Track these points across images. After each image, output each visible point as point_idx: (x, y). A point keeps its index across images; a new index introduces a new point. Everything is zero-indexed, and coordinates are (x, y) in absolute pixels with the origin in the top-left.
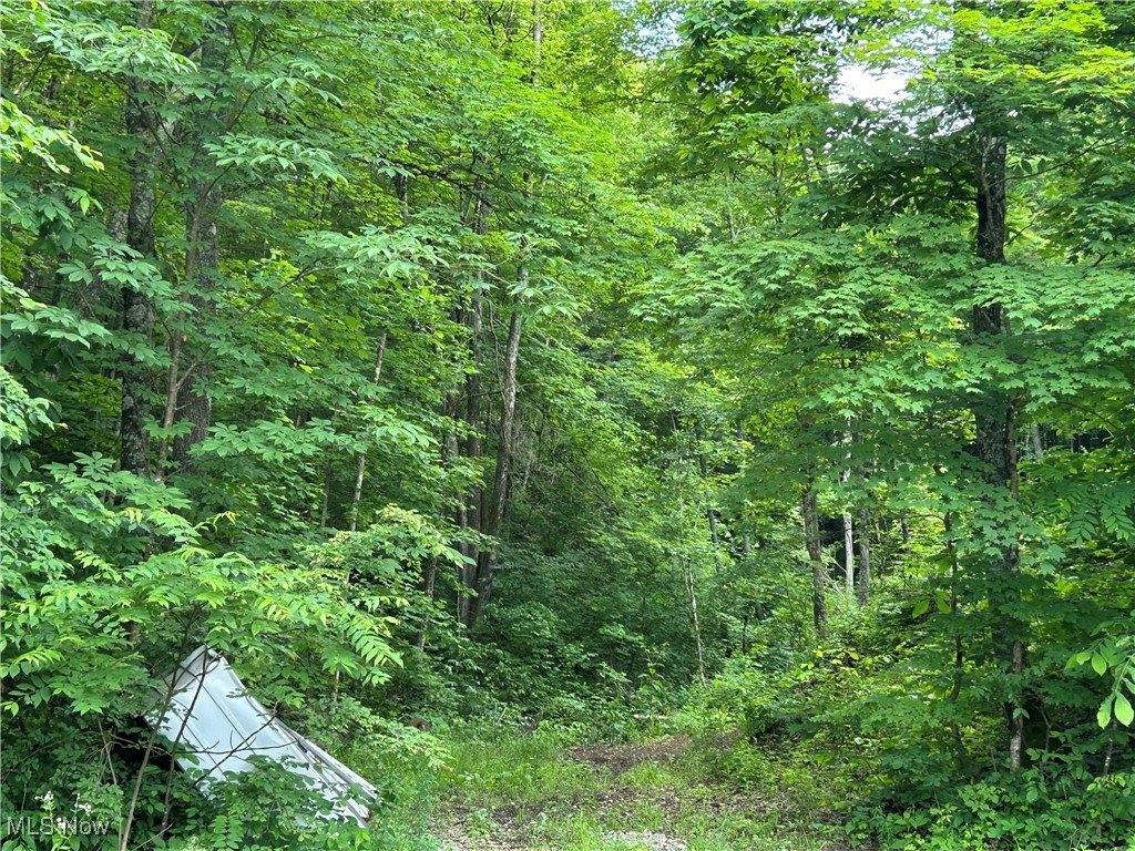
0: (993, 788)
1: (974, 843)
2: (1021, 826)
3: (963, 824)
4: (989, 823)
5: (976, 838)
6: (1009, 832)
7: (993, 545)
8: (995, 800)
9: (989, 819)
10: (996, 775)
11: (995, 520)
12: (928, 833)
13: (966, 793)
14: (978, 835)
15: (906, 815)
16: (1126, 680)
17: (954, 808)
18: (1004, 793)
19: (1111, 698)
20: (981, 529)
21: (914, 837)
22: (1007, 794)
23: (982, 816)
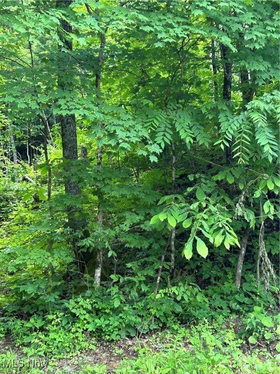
0: (88, 300)
1: (77, 334)
2: (107, 322)
3: (68, 323)
4: (85, 322)
5: (77, 332)
6: (101, 326)
7: (125, 141)
8: (89, 307)
9: (85, 319)
10: (89, 292)
11: (123, 126)
12: (46, 330)
13: (70, 304)
14: (79, 330)
15: (32, 320)
16: (201, 229)
17: (62, 314)
18: (95, 303)
19: (191, 241)
20: (115, 131)
21: (38, 334)
22: (97, 303)
23: (82, 318)
